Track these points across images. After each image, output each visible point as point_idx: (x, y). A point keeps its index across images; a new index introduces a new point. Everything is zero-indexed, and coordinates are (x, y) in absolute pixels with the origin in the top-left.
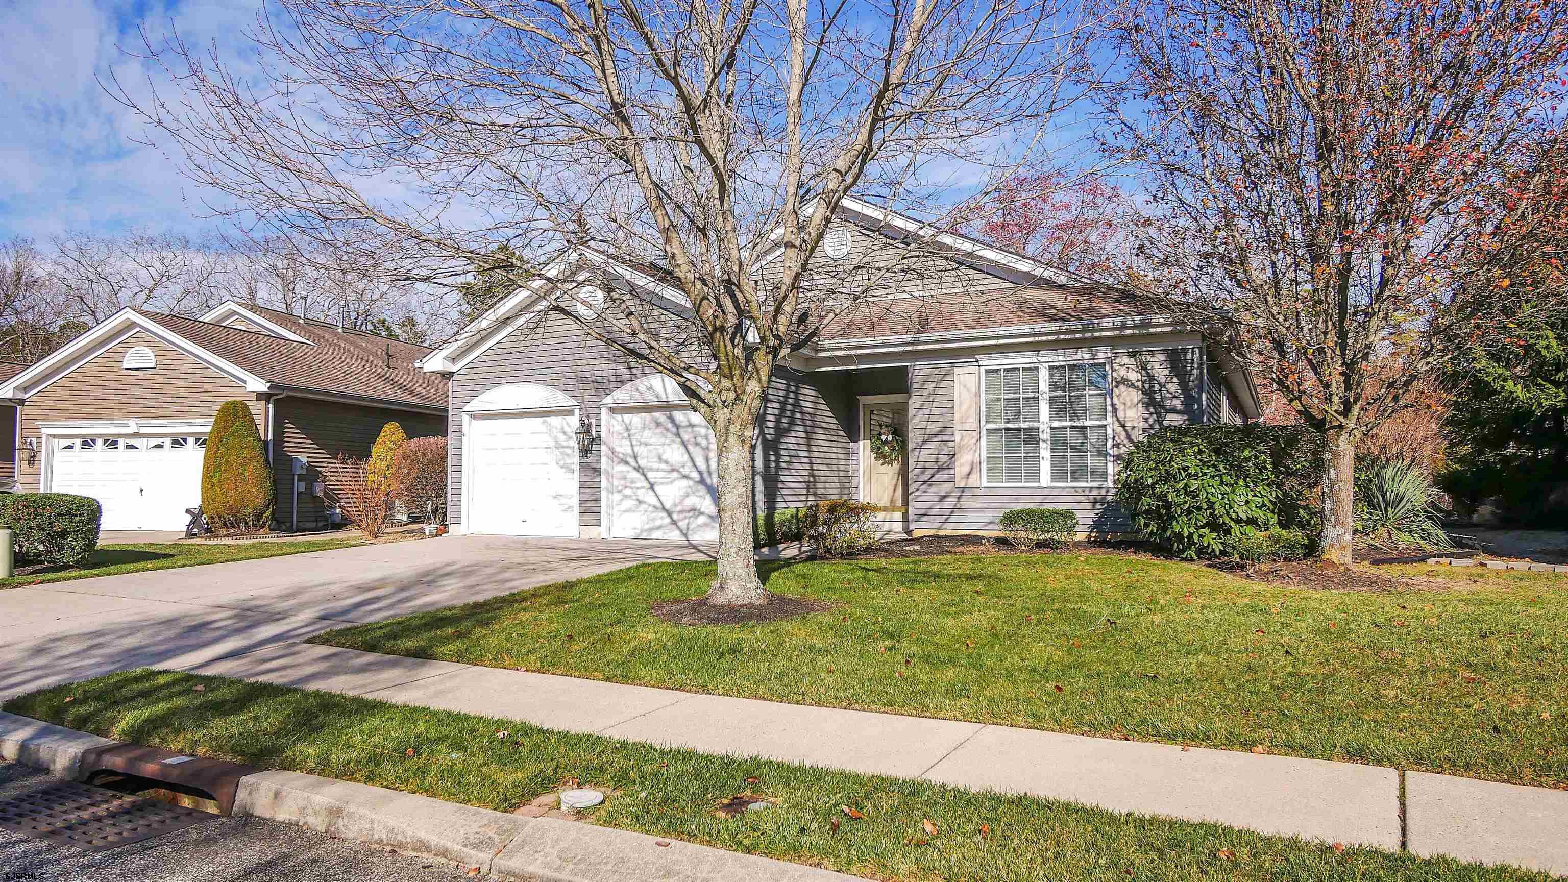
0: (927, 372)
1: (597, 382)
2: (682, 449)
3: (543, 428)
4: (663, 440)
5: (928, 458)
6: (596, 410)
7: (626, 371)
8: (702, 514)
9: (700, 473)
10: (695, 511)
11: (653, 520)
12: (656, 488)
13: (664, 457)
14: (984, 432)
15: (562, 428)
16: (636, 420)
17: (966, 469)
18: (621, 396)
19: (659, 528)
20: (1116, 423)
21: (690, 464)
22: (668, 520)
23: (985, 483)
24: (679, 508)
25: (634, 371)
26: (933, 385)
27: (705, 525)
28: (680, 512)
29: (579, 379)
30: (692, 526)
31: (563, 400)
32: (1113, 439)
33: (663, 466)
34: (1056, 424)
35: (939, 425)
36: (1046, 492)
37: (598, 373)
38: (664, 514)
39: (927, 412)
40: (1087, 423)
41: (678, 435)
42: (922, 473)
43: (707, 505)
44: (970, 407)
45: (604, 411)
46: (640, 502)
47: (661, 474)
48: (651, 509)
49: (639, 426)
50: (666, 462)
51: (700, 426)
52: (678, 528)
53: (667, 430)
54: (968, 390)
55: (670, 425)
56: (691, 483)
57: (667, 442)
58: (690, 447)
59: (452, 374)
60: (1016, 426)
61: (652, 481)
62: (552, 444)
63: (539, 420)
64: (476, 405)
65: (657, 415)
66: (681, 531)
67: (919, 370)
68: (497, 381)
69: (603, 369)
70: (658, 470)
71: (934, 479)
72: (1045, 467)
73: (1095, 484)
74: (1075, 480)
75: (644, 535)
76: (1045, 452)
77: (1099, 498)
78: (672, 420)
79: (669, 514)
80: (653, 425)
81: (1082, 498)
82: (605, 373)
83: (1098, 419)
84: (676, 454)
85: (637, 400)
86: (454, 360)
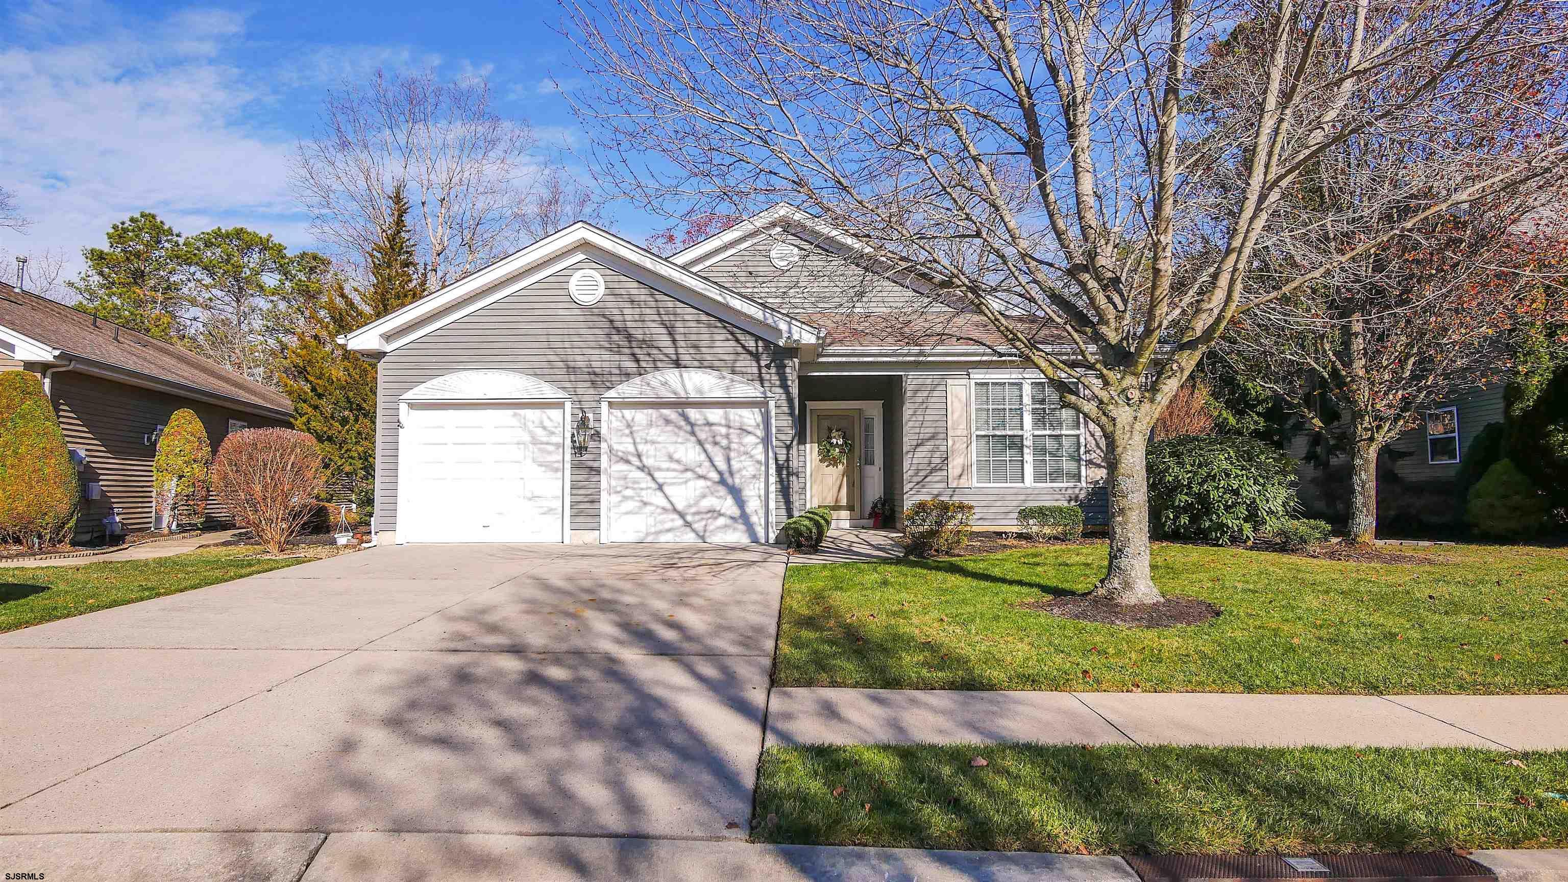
0: (920, 381)
1: (595, 374)
2: (698, 448)
3: (514, 422)
4: (674, 439)
5: (921, 461)
6: (594, 404)
7: (634, 365)
8: (721, 515)
9: (720, 473)
10: (715, 513)
11: (662, 522)
12: (666, 488)
13: (676, 456)
14: (974, 438)
15: (542, 422)
16: (640, 417)
17: (958, 471)
18: (629, 390)
19: (669, 530)
20: (1088, 433)
21: (707, 464)
22: (680, 522)
23: (975, 484)
24: (693, 510)
25: (643, 364)
26: (925, 394)
27: (726, 526)
28: (695, 514)
29: (571, 369)
30: (711, 528)
31: (549, 392)
32: (1086, 446)
33: (674, 466)
34: (1037, 433)
35: (932, 430)
36: (1029, 491)
37: (594, 364)
38: (676, 516)
39: (921, 418)
40: (1064, 432)
41: (693, 433)
42: (916, 475)
43: (728, 506)
44: (961, 416)
45: (604, 406)
46: (645, 504)
47: (674, 474)
48: (659, 511)
49: (645, 422)
50: (678, 462)
51: (720, 425)
52: (694, 530)
53: (680, 428)
54: (960, 400)
55: (683, 423)
56: (709, 483)
57: (680, 440)
58: (708, 447)
59: (384, 354)
60: (1003, 433)
61: (660, 481)
62: (527, 438)
63: (510, 412)
64: (419, 392)
65: (666, 412)
66: (698, 535)
67: (912, 380)
68: (455, 366)
69: (603, 360)
70: (668, 470)
71: (927, 480)
72: (1029, 469)
73: (1071, 485)
74: (1052, 481)
75: (650, 539)
76: (1028, 457)
77: (1073, 496)
78: (686, 419)
79: (682, 515)
80: (661, 422)
81: (1059, 497)
82: (605, 364)
83: (1072, 429)
84: (690, 453)
85: (649, 395)
86: (388, 337)
